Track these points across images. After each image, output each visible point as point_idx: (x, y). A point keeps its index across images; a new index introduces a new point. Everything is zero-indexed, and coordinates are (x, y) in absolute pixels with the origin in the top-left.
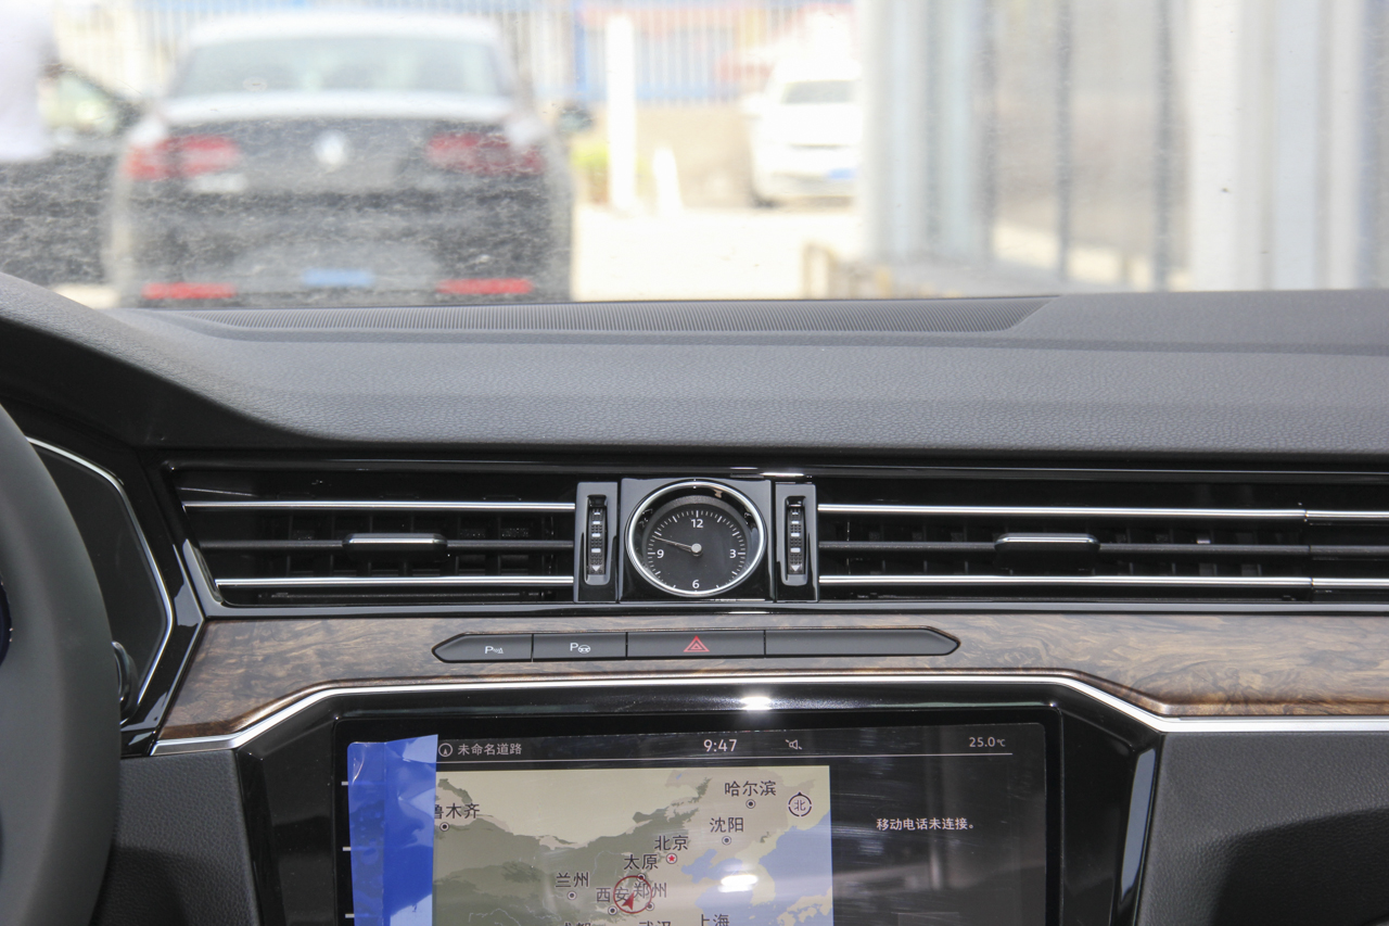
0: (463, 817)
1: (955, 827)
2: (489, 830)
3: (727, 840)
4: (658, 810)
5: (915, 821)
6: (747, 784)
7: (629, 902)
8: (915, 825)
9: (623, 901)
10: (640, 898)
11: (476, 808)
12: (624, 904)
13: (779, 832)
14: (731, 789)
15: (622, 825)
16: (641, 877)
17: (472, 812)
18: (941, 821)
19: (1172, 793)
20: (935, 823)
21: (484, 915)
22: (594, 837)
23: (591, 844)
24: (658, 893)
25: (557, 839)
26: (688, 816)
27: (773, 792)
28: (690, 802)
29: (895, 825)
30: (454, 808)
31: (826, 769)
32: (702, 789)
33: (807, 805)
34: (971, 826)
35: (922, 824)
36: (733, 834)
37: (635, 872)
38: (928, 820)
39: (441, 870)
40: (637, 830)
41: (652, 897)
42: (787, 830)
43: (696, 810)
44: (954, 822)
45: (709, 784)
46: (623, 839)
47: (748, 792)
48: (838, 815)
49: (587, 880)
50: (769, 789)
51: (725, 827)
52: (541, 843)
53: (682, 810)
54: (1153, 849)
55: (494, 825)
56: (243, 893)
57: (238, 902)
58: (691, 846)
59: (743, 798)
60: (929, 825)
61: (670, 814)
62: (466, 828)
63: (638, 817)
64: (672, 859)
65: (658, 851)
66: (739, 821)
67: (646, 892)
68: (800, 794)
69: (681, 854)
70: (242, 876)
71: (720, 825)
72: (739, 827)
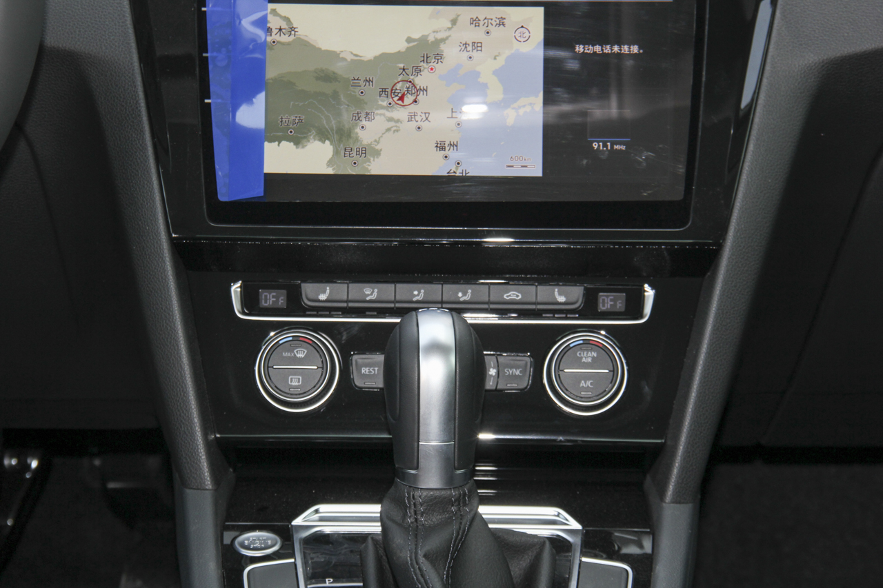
0: (287, 36)
1: (630, 51)
2: (304, 45)
3: (470, 58)
4: (423, 36)
5: (602, 47)
6: (485, 19)
7: (402, 99)
8: (602, 50)
9: (397, 98)
10: (409, 96)
11: (296, 30)
12: (398, 100)
13: (507, 53)
14: (475, 22)
15: (396, 45)
16: (410, 82)
17: (293, 32)
18: (621, 47)
19: (783, 29)
20: (616, 49)
21: (301, 104)
22: (378, 53)
23: (376, 58)
24: (422, 92)
25: (352, 53)
26: (443, 40)
27: (503, 25)
28: (446, 30)
29: (588, 49)
30: (280, 30)
31: (541, 10)
32: (454, 22)
33: (527, 34)
34: (641, 51)
35: (607, 49)
36: (475, 54)
37: (406, 78)
38: (611, 47)
39: (271, 73)
40: (408, 49)
41: (417, 95)
42: (513, 52)
43: (450, 36)
44: (630, 48)
45: (459, 18)
46: (398, 56)
47: (486, 25)
48: (549, 42)
49: (372, 82)
50: (501, 22)
51: (470, 48)
52: (341, 56)
53: (440, 36)
54: (768, 68)
55: (308, 42)
56: (134, 82)
57: (130, 88)
58: (444, 61)
59: (483, 29)
60: (612, 50)
61: (431, 39)
62: (289, 44)
63: (409, 40)
64: (432, 69)
65: (422, 63)
66: (479, 45)
67: (413, 92)
68: (522, 27)
69: (438, 67)
70: (133, 70)
71: (466, 47)
72: (479, 48)
